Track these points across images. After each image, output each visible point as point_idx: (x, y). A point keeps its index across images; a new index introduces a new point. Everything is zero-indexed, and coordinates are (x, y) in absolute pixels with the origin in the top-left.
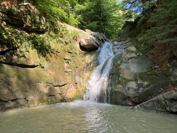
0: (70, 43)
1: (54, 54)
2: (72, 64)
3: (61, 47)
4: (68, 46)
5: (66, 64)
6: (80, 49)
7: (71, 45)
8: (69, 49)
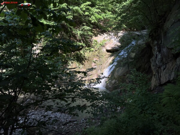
0: (99, 50)
1: (87, 60)
2: (98, 63)
3: (92, 54)
4: (97, 52)
5: (93, 64)
6: (106, 52)
7: (99, 51)
8: (97, 54)
